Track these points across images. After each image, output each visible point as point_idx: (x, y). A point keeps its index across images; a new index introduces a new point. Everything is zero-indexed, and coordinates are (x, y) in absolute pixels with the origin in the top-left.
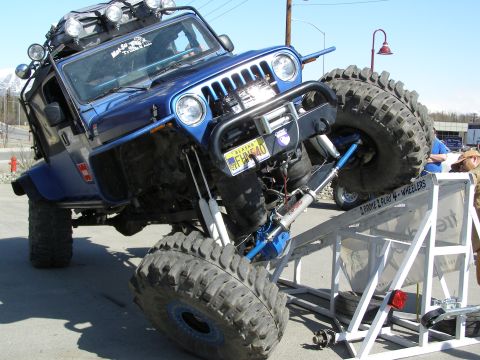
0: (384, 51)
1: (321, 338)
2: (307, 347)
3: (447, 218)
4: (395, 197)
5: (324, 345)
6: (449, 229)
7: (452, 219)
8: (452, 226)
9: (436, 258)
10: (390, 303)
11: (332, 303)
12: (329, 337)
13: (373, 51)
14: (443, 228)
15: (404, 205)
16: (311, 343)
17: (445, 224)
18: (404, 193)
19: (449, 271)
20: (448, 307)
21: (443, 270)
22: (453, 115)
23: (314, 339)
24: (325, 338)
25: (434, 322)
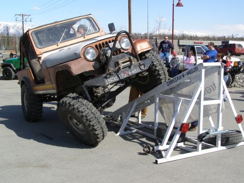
0: (179, 5)
1: (147, 149)
2: (140, 154)
3: (211, 86)
4: (183, 76)
5: (149, 152)
6: (212, 91)
7: (213, 86)
8: (214, 90)
9: (204, 106)
10: (181, 130)
11: (155, 131)
12: (151, 148)
13: (173, 5)
14: (209, 91)
15: (189, 81)
16: (142, 152)
17: (210, 89)
18: (187, 74)
19: (213, 113)
20: (211, 131)
21: (210, 113)
22: (214, 37)
23: (144, 150)
24: (149, 149)
25: (204, 139)
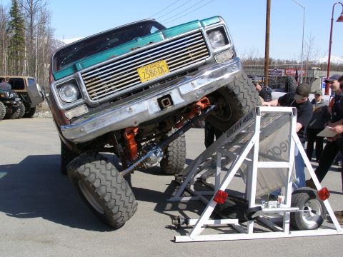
9: (259, 169)
10: (215, 200)
12: (182, 221)
16: (170, 224)
18: (244, 122)
23: (172, 222)
24: (179, 221)
25: (253, 216)
